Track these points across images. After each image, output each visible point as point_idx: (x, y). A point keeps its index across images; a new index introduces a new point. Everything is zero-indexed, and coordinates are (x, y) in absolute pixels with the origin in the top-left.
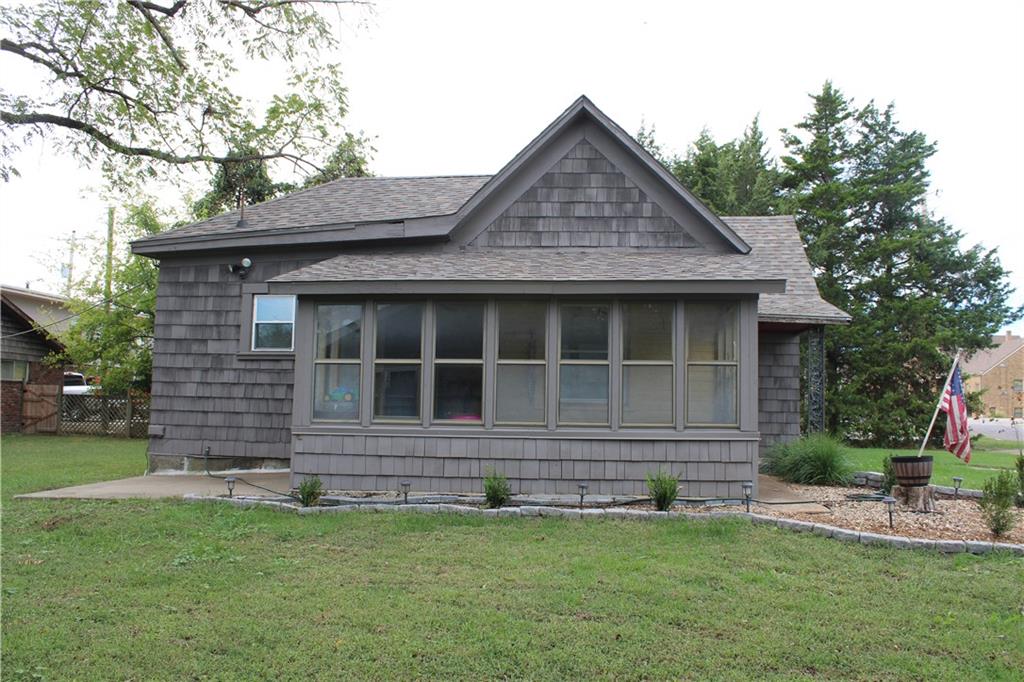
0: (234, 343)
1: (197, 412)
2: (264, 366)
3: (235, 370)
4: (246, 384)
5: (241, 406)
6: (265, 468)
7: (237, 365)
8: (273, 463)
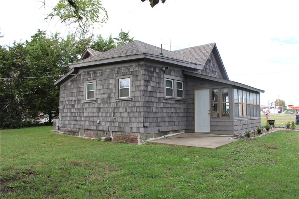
0: (162, 93)
1: (155, 117)
2: (170, 102)
3: (163, 103)
4: (166, 107)
5: (165, 115)
6: (171, 134)
7: (164, 101)
8: (172, 132)
